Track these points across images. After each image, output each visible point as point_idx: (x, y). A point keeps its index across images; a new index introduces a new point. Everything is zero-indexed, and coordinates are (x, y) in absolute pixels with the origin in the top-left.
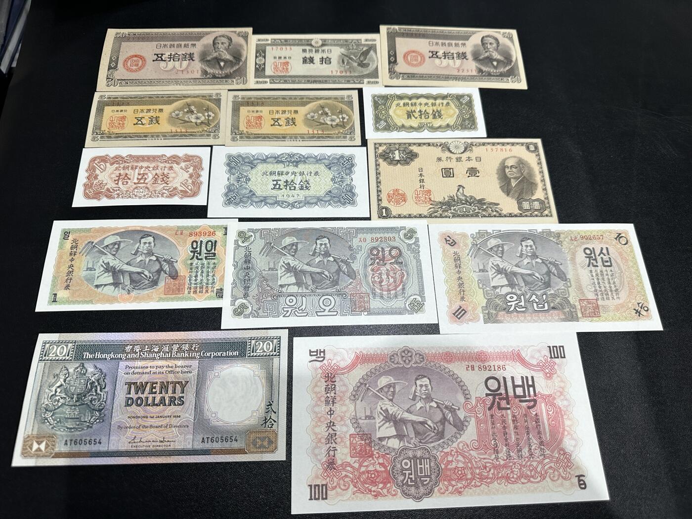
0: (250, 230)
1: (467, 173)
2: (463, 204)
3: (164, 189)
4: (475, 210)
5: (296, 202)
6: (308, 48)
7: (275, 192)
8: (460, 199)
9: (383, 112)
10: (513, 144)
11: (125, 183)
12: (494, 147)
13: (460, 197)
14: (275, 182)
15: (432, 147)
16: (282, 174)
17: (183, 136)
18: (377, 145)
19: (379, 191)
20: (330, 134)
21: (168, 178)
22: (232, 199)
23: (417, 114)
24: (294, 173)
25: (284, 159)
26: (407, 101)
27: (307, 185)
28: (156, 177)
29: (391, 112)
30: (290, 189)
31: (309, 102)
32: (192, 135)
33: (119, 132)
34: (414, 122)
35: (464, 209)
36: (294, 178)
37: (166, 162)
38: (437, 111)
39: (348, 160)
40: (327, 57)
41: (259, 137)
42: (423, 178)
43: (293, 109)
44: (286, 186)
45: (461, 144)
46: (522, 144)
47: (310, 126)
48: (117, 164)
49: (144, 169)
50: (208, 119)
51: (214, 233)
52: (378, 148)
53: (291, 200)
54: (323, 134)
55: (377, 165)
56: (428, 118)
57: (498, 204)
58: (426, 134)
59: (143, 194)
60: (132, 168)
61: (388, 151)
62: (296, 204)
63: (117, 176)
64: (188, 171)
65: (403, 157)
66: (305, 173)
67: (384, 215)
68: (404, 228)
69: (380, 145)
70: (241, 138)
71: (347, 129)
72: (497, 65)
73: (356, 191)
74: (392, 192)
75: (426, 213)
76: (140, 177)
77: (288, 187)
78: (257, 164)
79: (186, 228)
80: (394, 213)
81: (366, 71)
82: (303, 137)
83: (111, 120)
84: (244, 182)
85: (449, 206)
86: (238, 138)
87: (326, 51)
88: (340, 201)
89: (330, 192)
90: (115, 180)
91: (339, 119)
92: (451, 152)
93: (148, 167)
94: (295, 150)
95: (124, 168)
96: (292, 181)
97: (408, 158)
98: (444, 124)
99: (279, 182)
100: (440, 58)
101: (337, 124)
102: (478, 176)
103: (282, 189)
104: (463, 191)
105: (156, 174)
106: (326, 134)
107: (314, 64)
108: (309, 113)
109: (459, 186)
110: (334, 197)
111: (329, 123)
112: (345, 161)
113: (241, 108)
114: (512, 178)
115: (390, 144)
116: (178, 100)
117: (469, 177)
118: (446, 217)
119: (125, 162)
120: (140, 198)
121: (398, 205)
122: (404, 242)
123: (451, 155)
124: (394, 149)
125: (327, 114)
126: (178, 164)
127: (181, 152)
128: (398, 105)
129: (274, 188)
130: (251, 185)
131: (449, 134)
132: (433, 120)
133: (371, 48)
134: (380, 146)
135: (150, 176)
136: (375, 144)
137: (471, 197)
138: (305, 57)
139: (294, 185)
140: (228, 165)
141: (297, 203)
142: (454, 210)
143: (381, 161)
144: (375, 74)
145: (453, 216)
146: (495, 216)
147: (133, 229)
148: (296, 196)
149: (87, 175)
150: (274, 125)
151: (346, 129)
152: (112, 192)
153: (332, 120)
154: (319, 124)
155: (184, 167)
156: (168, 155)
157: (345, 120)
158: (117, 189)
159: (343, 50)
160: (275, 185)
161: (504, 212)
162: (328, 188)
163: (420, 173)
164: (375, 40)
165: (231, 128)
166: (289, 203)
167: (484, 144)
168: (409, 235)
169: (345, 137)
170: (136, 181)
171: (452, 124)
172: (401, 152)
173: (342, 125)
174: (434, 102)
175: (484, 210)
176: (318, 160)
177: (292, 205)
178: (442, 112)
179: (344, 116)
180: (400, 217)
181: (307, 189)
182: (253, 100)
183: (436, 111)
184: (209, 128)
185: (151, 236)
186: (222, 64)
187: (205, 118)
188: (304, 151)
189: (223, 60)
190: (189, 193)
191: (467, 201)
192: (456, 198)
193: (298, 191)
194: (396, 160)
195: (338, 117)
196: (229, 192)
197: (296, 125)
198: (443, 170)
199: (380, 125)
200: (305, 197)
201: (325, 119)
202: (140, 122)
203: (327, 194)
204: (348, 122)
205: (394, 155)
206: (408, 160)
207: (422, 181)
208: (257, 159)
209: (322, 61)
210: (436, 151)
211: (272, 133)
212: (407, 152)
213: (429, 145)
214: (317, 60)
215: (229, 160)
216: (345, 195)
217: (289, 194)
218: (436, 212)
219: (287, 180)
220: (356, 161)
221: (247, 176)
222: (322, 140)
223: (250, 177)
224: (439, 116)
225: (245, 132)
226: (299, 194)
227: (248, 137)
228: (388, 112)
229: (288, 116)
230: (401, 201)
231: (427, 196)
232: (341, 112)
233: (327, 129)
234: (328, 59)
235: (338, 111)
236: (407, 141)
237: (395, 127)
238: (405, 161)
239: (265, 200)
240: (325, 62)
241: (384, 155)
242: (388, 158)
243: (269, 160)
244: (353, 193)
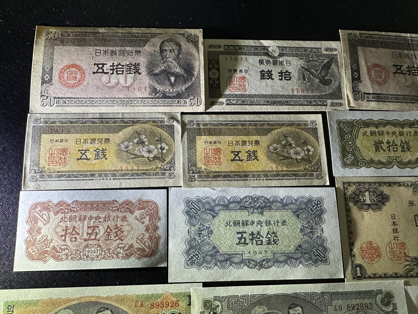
0: (216, 298)
3: (118, 247)
5: (264, 261)
6: (265, 58)
7: (240, 248)
9: (350, 143)
11: (74, 239)
14: (240, 235)
15: (403, 187)
16: (247, 225)
17: (134, 175)
18: (346, 185)
19: (351, 244)
20: (295, 171)
21: (122, 232)
22: (195, 258)
23: (385, 146)
24: (260, 223)
25: (248, 204)
26: (373, 129)
27: (275, 238)
28: (109, 230)
29: (358, 143)
30: (257, 244)
31: (272, 130)
32: (145, 174)
33: (61, 170)
34: (382, 157)
36: (261, 229)
37: (118, 210)
38: (406, 142)
39: (317, 205)
40: (287, 71)
41: (219, 176)
42: (396, 227)
43: (254, 138)
44: (252, 239)
47: (274, 161)
48: (62, 213)
49: (93, 220)
50: (162, 153)
51: (176, 304)
52: (347, 189)
53: (259, 257)
54: (288, 171)
55: (348, 210)
56: (397, 151)
58: (394, 172)
59: (94, 254)
60: (80, 219)
61: (358, 193)
62: (264, 263)
63: (63, 230)
64: (144, 222)
65: (374, 200)
66: (272, 223)
67: (359, 275)
68: (380, 292)
69: (349, 184)
70: (200, 177)
71: (314, 165)
73: (328, 245)
74: (364, 245)
75: (401, 272)
76: (90, 231)
77: (254, 241)
78: (219, 212)
79: (148, 297)
80: (369, 272)
81: (328, 90)
82: (266, 175)
83: (50, 153)
84: (206, 236)
86: (196, 177)
87: (285, 62)
88: (310, 258)
89: (300, 246)
90: (62, 236)
91: (305, 151)
93: (98, 218)
94: (259, 192)
95: (71, 219)
96: (258, 233)
97: (380, 201)
98: (414, 158)
99: (244, 236)
100: (405, 74)
101: (302, 159)
103: (247, 244)
105: (108, 227)
106: (290, 171)
107: (273, 79)
108: (271, 145)
111: (294, 156)
112: (313, 206)
113: (197, 137)
115: (359, 183)
116: (126, 127)
119: (71, 211)
120: (93, 259)
121: (372, 262)
122: (382, 310)
124: (363, 190)
125: (291, 144)
126: (132, 212)
127: (133, 196)
128: (365, 134)
129: (239, 243)
130: (214, 240)
132: (402, 153)
133: (332, 59)
134: (349, 186)
135: (102, 230)
136: (344, 183)
138: (263, 71)
139: (261, 238)
140: (188, 213)
141: (265, 262)
143: (351, 204)
144: (338, 94)
147: (88, 300)
148: (263, 253)
149: (27, 227)
150: (234, 160)
151: (313, 164)
152: (58, 252)
153: (297, 153)
154: (283, 158)
155: (138, 217)
156: (121, 201)
157: (311, 153)
158: (65, 247)
159: (301, 63)
160: (240, 239)
162: (297, 242)
163: (392, 221)
164: (335, 50)
165: (188, 165)
166: (256, 262)
168: (386, 300)
169: (312, 175)
170: (85, 236)
172: (371, 194)
173: (307, 160)
174: (401, 130)
176: (284, 205)
177: (261, 265)
178: (411, 144)
179: (309, 147)
180: (375, 277)
181: (275, 243)
182: (209, 127)
183: (404, 142)
184: (163, 164)
185: (108, 309)
186: (173, 79)
187: (159, 152)
188: (268, 193)
189: (173, 74)
190: (146, 251)
193: (264, 247)
194: (367, 204)
195: (303, 150)
196: (190, 249)
197: (258, 160)
198: (416, 216)
199: (348, 159)
200: (274, 254)
201: (289, 152)
202: (84, 157)
203: (297, 249)
204: (314, 156)
205: (365, 198)
206: (379, 204)
207: (395, 231)
208: (218, 205)
209: (282, 76)
210: (407, 193)
211: (233, 170)
212: (378, 193)
213: (400, 185)
214: (275, 75)
215: (188, 207)
216: (316, 251)
217: (255, 250)
218: (412, 271)
219: (252, 232)
220: (325, 206)
221: (209, 228)
222: (287, 179)
223: (212, 228)
224: (407, 148)
225: (203, 169)
226: (267, 250)
227: (207, 176)
228: (355, 142)
229: (249, 148)
230: (375, 256)
231: (401, 250)
232: (305, 143)
233: (291, 164)
234: (287, 73)
235: (302, 141)
236: (376, 180)
237: (363, 162)
238: (377, 205)
239: (230, 258)
240: (285, 77)
241: (354, 198)
242: (358, 201)
243: (232, 206)
244: (324, 247)
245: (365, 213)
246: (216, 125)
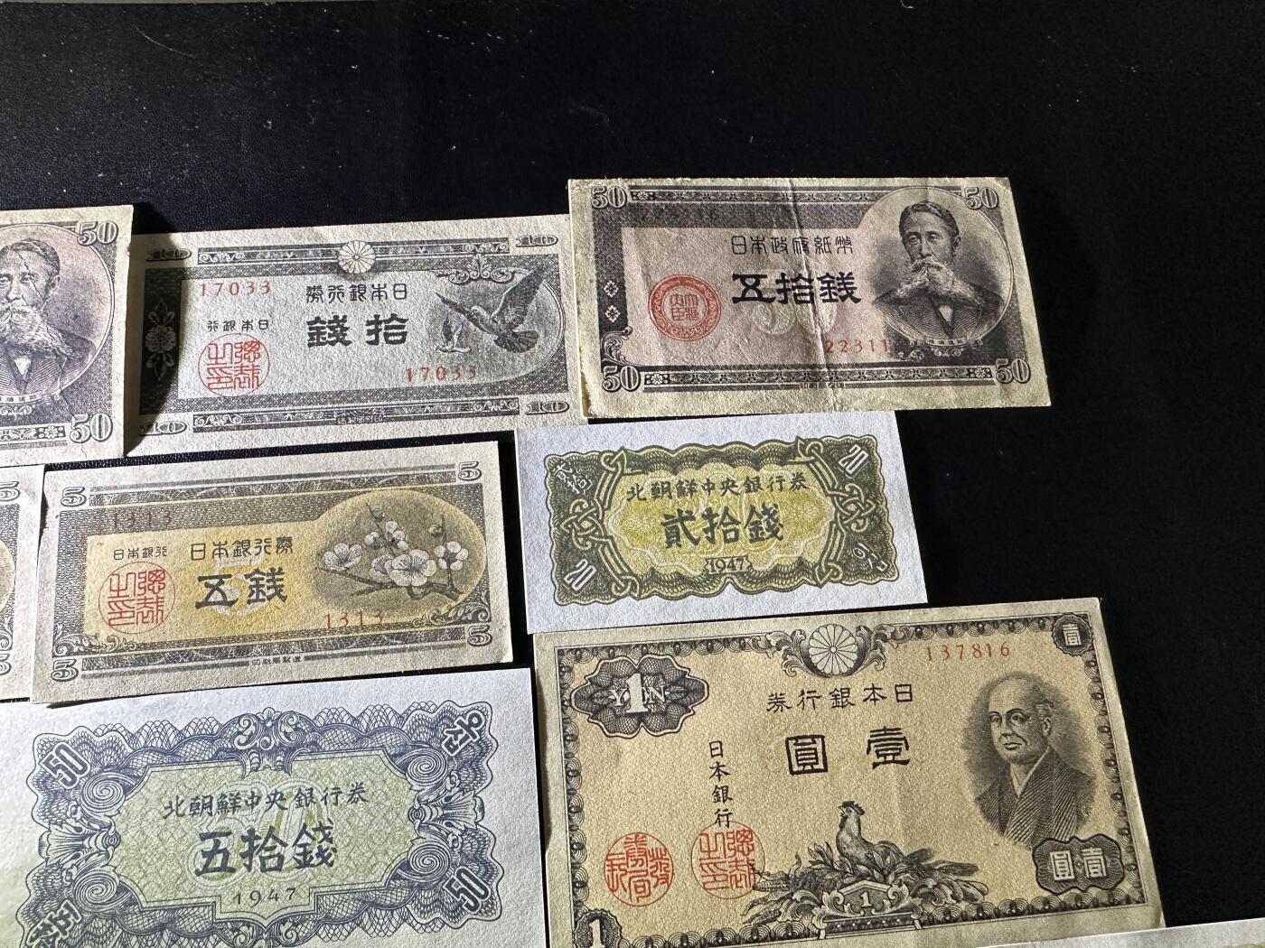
1: (869, 750)
2: (862, 877)
4: (900, 897)
5: (283, 921)
6: (326, 280)
7: (209, 886)
8: (850, 858)
9: (586, 524)
10: (1011, 625)
12: (952, 641)
13: (850, 851)
14: (209, 844)
15: (753, 653)
16: (235, 807)
18: (569, 656)
19: (577, 847)
20: (404, 625)
22: (55, 930)
23: (697, 527)
24: (277, 799)
25: (243, 740)
26: (663, 476)
27: (325, 845)
29: (612, 524)
30: (264, 869)
31: (330, 503)
34: (688, 560)
35: (865, 896)
36: (279, 817)
38: (766, 511)
39: (468, 728)
40: (394, 317)
41: (153, 658)
43: (274, 531)
44: (248, 855)
45: (845, 634)
46: (1040, 623)
47: (335, 598)
52: (570, 670)
53: (267, 911)
54: (380, 627)
55: (569, 738)
56: (736, 538)
57: (969, 869)
61: (604, 680)
62: (283, 929)
65: (656, 700)
66: (318, 795)
67: (597, 944)
69: (578, 654)
70: (90, 664)
71: (465, 601)
72: (953, 316)
73: (498, 855)
74: (619, 848)
75: (737, 925)
77: (256, 859)
78: (145, 774)
80: (633, 934)
81: (522, 365)
82: (310, 644)
84: (99, 853)
85: (814, 890)
86: (78, 666)
87: (389, 290)
88: (438, 902)
89: (405, 866)
91: (436, 559)
92: (812, 667)
94: (280, 700)
96: (271, 833)
97: (675, 702)
98: (788, 560)
99: (223, 845)
100: (770, 301)
101: (429, 584)
102: (905, 762)
103: (233, 870)
104: (859, 822)
106: (389, 626)
107: (347, 343)
108: (330, 548)
109: (846, 805)
110: (420, 887)
111: (401, 580)
112: (456, 734)
113: (90, 539)
114: (1014, 760)
115: (611, 650)
117: (875, 765)
118: (806, 934)
121: (642, 901)
123: (815, 683)
124: (624, 670)
125: (394, 542)
128: (634, 492)
129: (206, 869)
130: (124, 864)
131: (807, 596)
132: (752, 547)
133: (541, 270)
134: (578, 659)
136: (561, 653)
137: (887, 847)
138: (318, 320)
139: (279, 849)
140: (42, 783)
141: (288, 925)
142: (834, 903)
143: (580, 719)
144: (553, 376)
145: (831, 930)
146: (965, 918)
148: (284, 894)
150: (206, 603)
151: (461, 598)
153: (412, 569)
154: (365, 586)
157: (457, 565)
159: (443, 286)
160: (209, 855)
161: (994, 900)
162: (397, 852)
163: (712, 763)
164: (552, 240)
165: (55, 629)
166: (259, 927)
167: (919, 631)
169: (456, 635)
171: (813, 557)
172: (649, 680)
173: (446, 585)
174: (753, 473)
175: (930, 896)
176: (361, 735)
178: (781, 514)
179: (454, 547)
181: (325, 860)
182: (133, 504)
183: (759, 509)
186: (23, 364)
188: (312, 701)
189: (25, 349)
191: (872, 865)
192: (836, 855)
193: (287, 877)
194: (631, 715)
195: (433, 557)
196: (40, 901)
197: (284, 599)
198: (791, 743)
199: (576, 576)
200: (318, 897)
201: (387, 566)
203: (396, 877)
204: (465, 576)
205: (626, 697)
206: (674, 711)
207: (722, 794)
208: (148, 749)
209: (376, 332)
210: (764, 671)
211: (202, 634)
212: (671, 676)
213: (743, 647)
214: (357, 330)
215: (47, 763)
216: (459, 876)
217: (258, 888)
218: (774, 920)
219: (252, 831)
220: (495, 730)
221: (110, 827)
222: (376, 653)
223: (121, 828)
224: (770, 528)
225: (102, 639)
226: (296, 884)
227: (115, 661)
228: (602, 522)
229: (257, 561)
230: (653, 881)
231: (740, 856)
232: (442, 535)
233: (392, 606)
234: (395, 323)
235: (431, 530)
236: (666, 635)
237: (626, 581)
238: (664, 714)
239: (172, 921)
240: (386, 335)
241: (591, 698)
242: (605, 706)
243: (186, 751)
244: (486, 864)
245: (626, 745)
246: (154, 498)
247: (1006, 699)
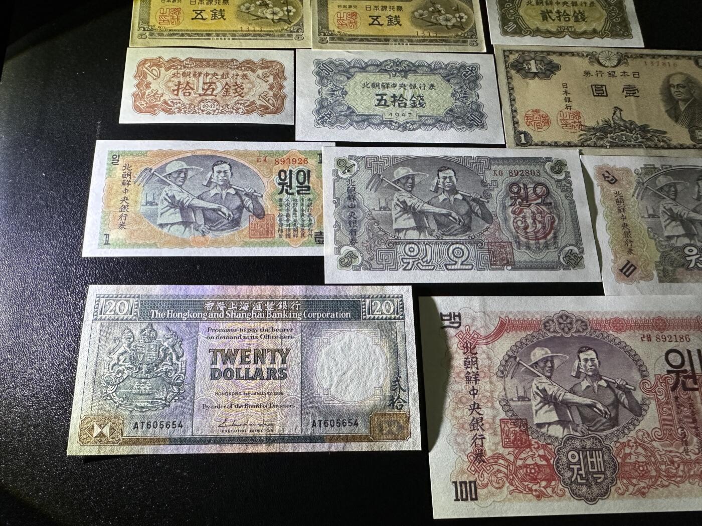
0: (351, 158)
1: (623, 91)
2: (622, 131)
3: (238, 103)
4: (637, 139)
5: (408, 123)
7: (380, 110)
8: (618, 124)
9: (511, 11)
10: (678, 57)
11: (188, 94)
12: (654, 60)
13: (617, 122)
14: (379, 97)
15: (577, 57)
16: (388, 87)
17: (257, 35)
18: (507, 53)
19: (514, 111)
20: (445, 37)
21: (243, 89)
22: (326, 118)
23: (554, 16)
24: (403, 86)
25: (389, 67)
27: (421, 101)
28: (227, 87)
29: (521, 12)
30: (399, 106)
32: (270, 35)
33: (173, 29)
34: (551, 26)
35: (624, 137)
36: (404, 92)
37: (237, 68)
38: (580, 12)
39: (471, 71)
41: (354, 39)
42: (568, 96)
43: (396, 4)
44: (394, 102)
45: (613, 54)
46: (690, 58)
47: (421, 27)
48: (174, 69)
49: (210, 77)
50: (288, 15)
51: (305, 161)
52: (508, 57)
53: (402, 120)
54: (436, 37)
55: (509, 78)
56: (569, 20)
57: (665, 133)
58: (567, 42)
59: (211, 109)
60: (195, 75)
61: (521, 61)
62: (408, 125)
63: (176, 85)
64: (267, 81)
65: (541, 69)
66: (418, 86)
67: (523, 141)
68: (548, 159)
69: (511, 52)
70: (332, 39)
73: (485, 110)
74: (530, 113)
75: (575, 141)
76: (206, 87)
77: (397, 104)
78: (354, 74)
79: (271, 153)
80: (536, 140)
82: (411, 40)
83: (162, 12)
84: (340, 96)
85: (604, 133)
86: (328, 39)
88: (464, 123)
89: (451, 110)
90: (174, 90)
91: (456, 18)
92: (600, 64)
93: (215, 75)
94: (402, 57)
95: (184, 74)
96: (401, 96)
97: (548, 70)
98: (590, 29)
99: (385, 97)
101: (454, 25)
102: (638, 97)
103: (388, 106)
104: (620, 114)
105: (227, 84)
106: (439, 37)
108: (416, 11)
109: (615, 107)
110: (457, 117)
111: (443, 23)
112: (467, 72)
113: (329, 1)
114: (680, 100)
115: (523, 52)
117: (626, 96)
118: (602, 146)
119: (185, 67)
120: (209, 113)
121: (539, 130)
122: (552, 178)
123: (601, 68)
124: (528, 58)
125: (440, 11)
126: (253, 71)
127: (256, 56)
128: (529, 3)
129: (379, 105)
130: (350, 100)
131: (597, 42)
132: (575, 24)
134: (511, 53)
135: (219, 87)
136: (504, 51)
137: (632, 123)
139: (404, 101)
140: (318, 74)
141: (410, 124)
142: (612, 138)
143: (513, 72)
145: (611, 146)
146: (663, 147)
147: (203, 153)
148: (407, 115)
149: (135, 82)
150: (372, 24)
151: (466, 31)
152: (170, 106)
153: (447, 20)
154: (430, 24)
155: (261, 75)
156: (241, 60)
157: (464, 20)
158: (178, 101)
160: (380, 101)
161: (674, 142)
162: (449, 105)
163: (564, 90)
165: (319, 27)
166: (399, 124)
167: (641, 56)
168: (557, 168)
169: (465, 42)
170: (201, 91)
171: (599, 29)
172: (538, 62)
173: (460, 26)
175: (648, 139)
176: (432, 69)
177: (404, 127)
178: (586, 14)
179: (462, 14)
180: (543, 144)
181: (422, 106)
183: (578, 12)
184: (290, 26)
185: (225, 163)
187: (284, 14)
188: (413, 58)
190: (270, 108)
191: (626, 127)
192: (612, 122)
193: (408, 110)
194: (532, 73)
195: (454, 17)
196: (320, 109)
197: (401, 25)
198: (593, 86)
199: (508, 27)
200: (420, 117)
201: (438, 18)
202: (199, 16)
203: (447, 113)
204: (467, 23)
205: (530, 66)
206: (548, 73)
207: (568, 100)
208: (354, 67)
210: (583, 64)
211: (371, 34)
212: (546, 62)
213: (573, 55)
215: (319, 68)
216: (471, 115)
217: (398, 112)
218: (590, 140)
219: (394, 95)
220: (482, 71)
221: (343, 89)
222: (435, 45)
223: (347, 90)
224: (581, 18)
225: (336, 32)
226: (412, 112)
227: (341, 39)
228: (517, 11)
229: (389, 12)
230: (543, 124)
231: (575, 120)
232: (458, 10)
233: (442, 31)
235: (453, 8)
236: (545, 49)
237: (528, 31)
238: (544, 73)
239: (368, 119)
241: (516, 66)
242: (522, 69)
243: (369, 68)
244: (480, 112)
245: (531, 82)
247: (676, 81)
